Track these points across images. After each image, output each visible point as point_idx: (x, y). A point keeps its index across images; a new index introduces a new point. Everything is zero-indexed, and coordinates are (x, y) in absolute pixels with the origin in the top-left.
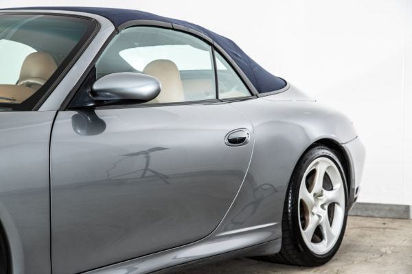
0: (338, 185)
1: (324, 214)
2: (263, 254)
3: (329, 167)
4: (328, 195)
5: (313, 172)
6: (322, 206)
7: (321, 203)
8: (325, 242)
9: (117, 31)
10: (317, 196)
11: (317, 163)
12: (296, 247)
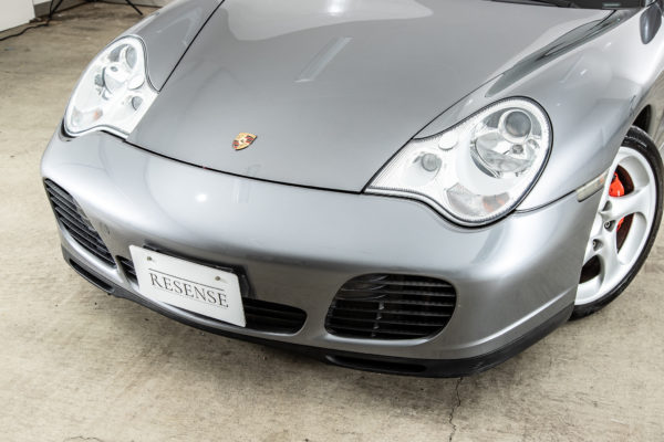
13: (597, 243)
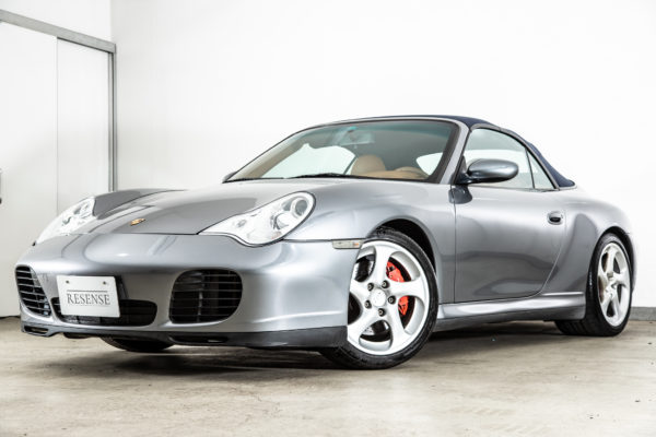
0: (624, 269)
1: (615, 292)
2: (571, 317)
3: (618, 253)
4: (617, 277)
5: (606, 256)
6: (612, 286)
7: (612, 283)
8: (616, 316)
9: (470, 131)
10: (610, 276)
11: (609, 248)
12: (597, 316)
13: (383, 312)
